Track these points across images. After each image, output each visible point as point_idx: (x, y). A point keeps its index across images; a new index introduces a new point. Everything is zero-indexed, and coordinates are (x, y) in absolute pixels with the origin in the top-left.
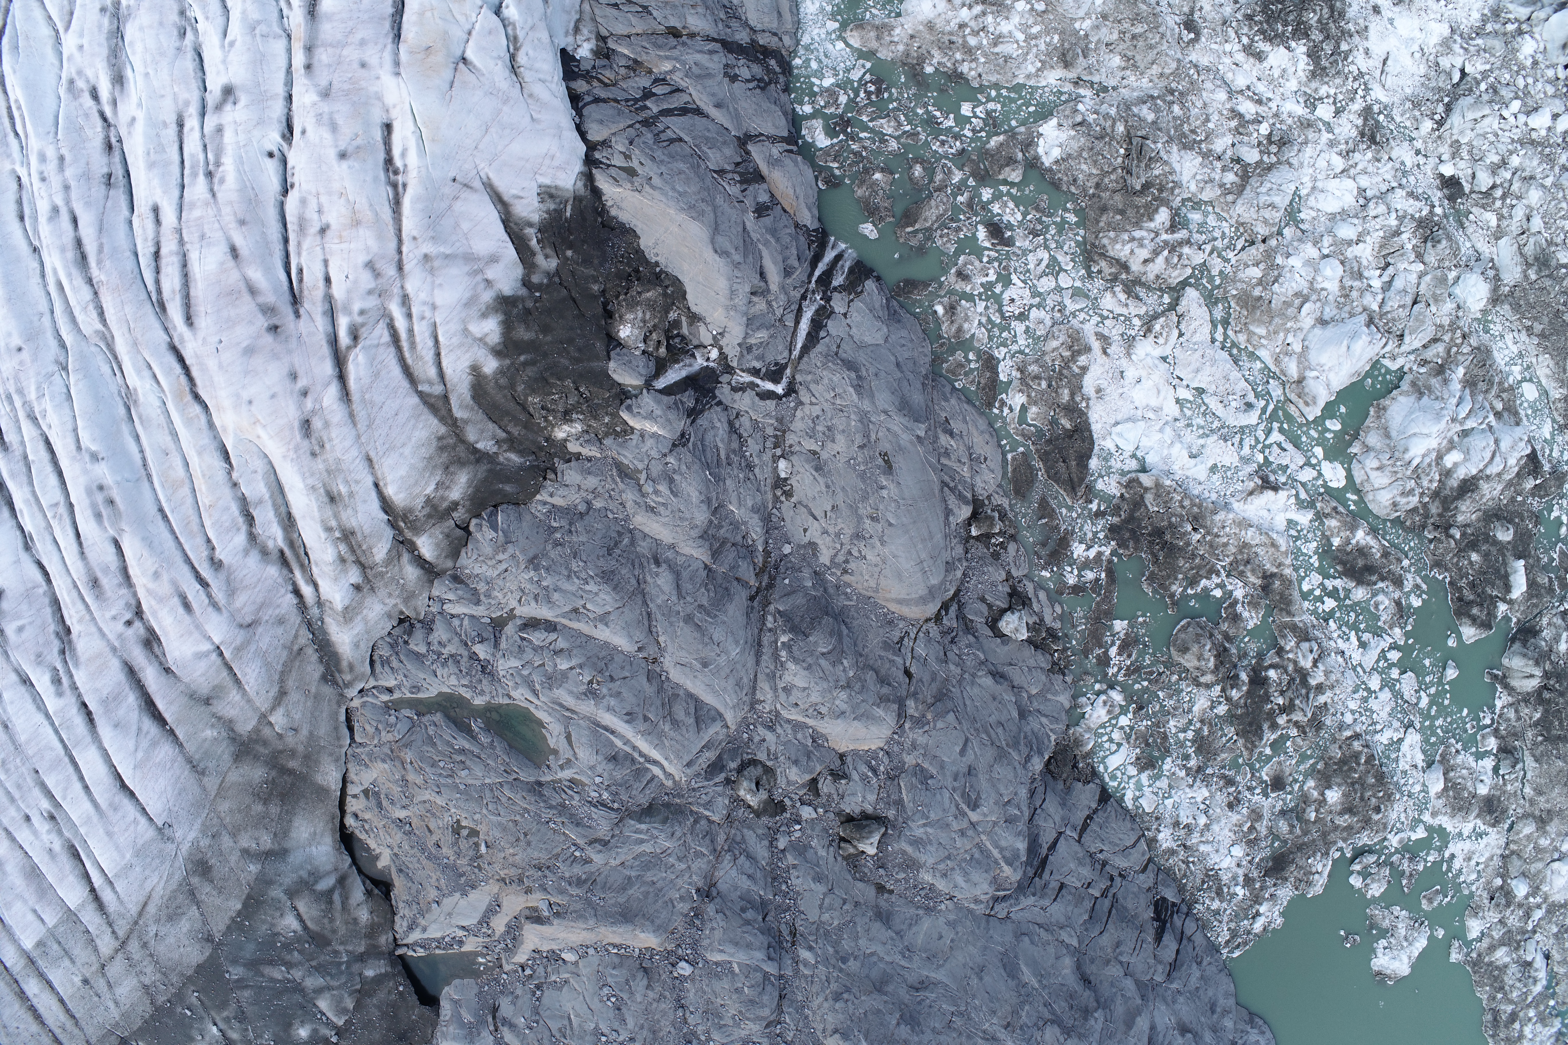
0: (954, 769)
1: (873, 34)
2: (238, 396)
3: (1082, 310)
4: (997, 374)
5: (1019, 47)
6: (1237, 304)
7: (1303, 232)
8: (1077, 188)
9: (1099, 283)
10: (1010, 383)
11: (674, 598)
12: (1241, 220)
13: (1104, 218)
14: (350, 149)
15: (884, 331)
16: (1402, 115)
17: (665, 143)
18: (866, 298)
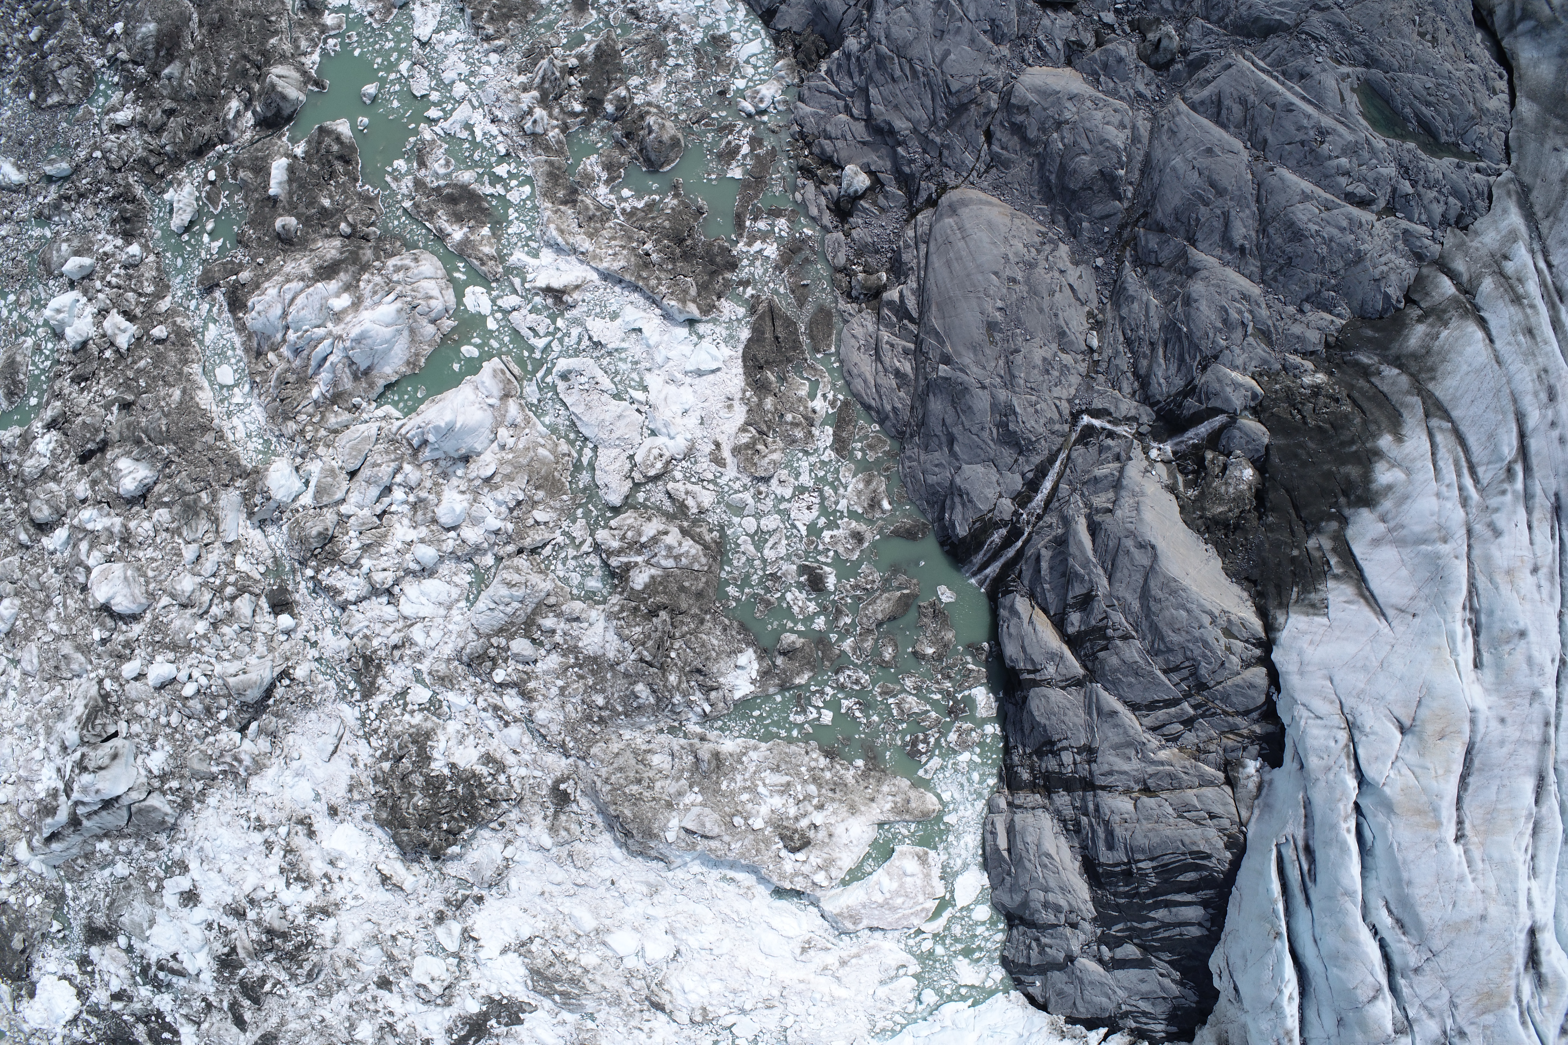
0: (958, 38)
1: (913, 805)
3: (736, 492)
4: (835, 434)
5: (763, 781)
6: (562, 486)
7: (472, 560)
8: (721, 623)
9: (713, 519)
10: (823, 424)
11: (1233, 213)
12: (543, 577)
13: (701, 585)
14: (1516, 640)
15: (958, 480)
16: (326, 688)
17: (1187, 664)
18: (972, 516)
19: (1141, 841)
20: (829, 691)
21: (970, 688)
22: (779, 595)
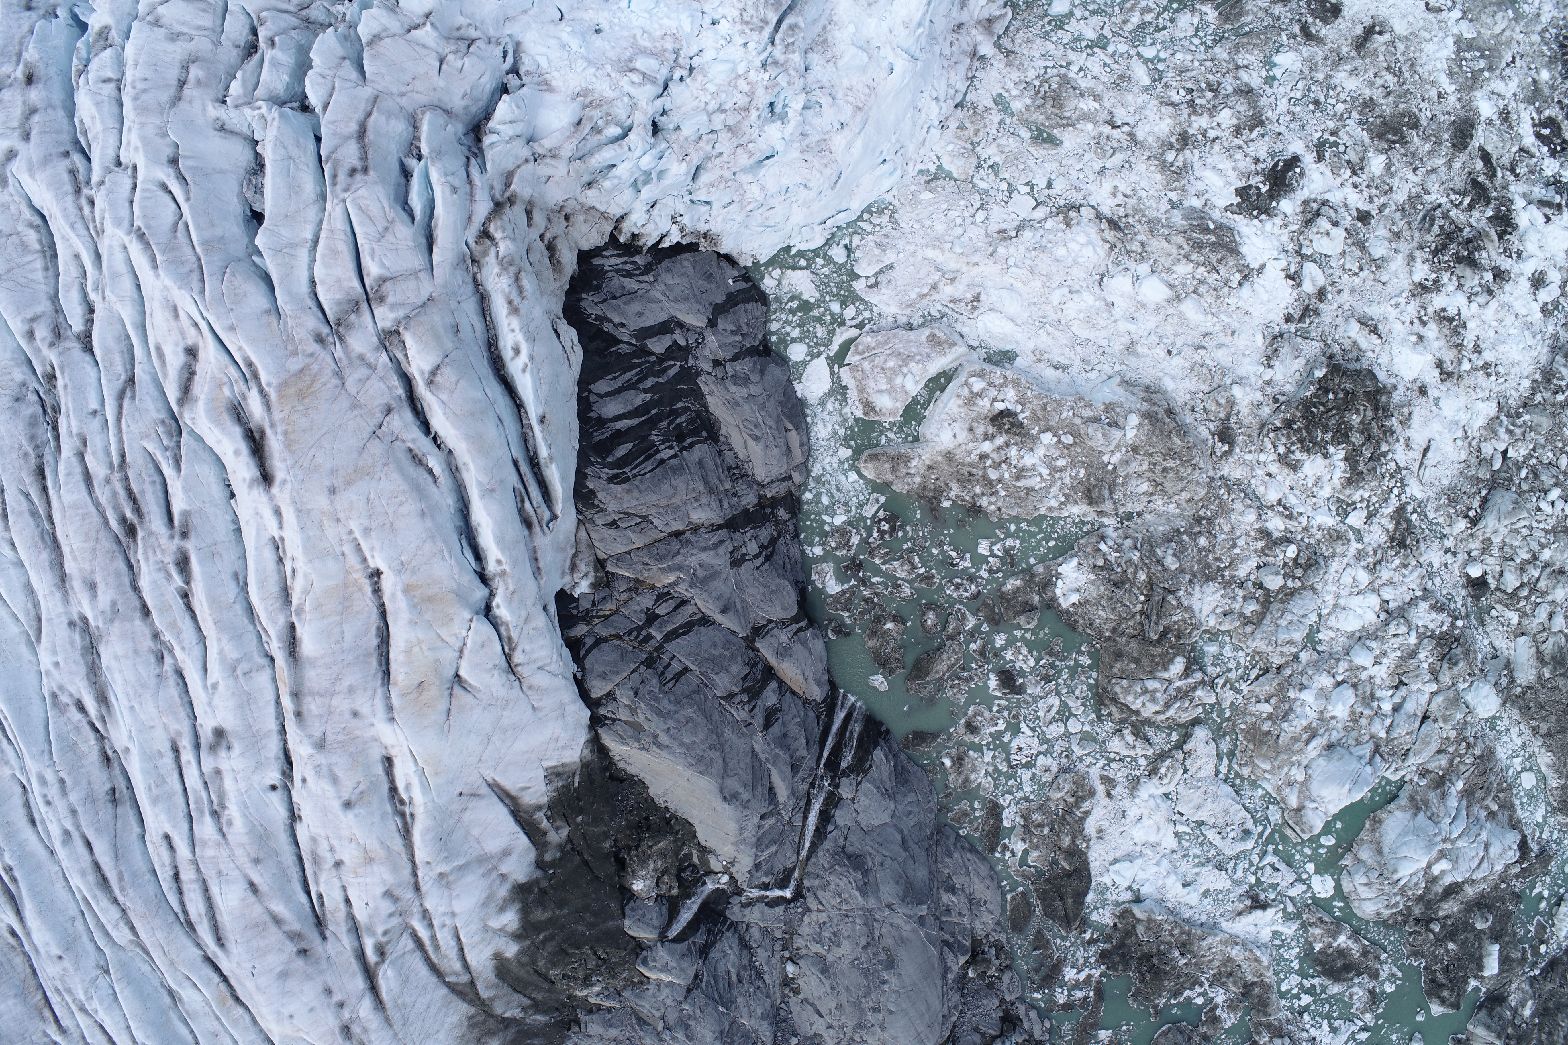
1: (888, 467)
2: (278, 1013)
3: (1089, 754)
4: (1001, 820)
5: (1043, 480)
6: (1245, 738)
7: (1319, 653)
8: (1094, 631)
9: (1108, 726)
10: (1013, 828)
12: (1257, 650)
13: (1118, 665)
14: (354, 798)
15: (892, 806)
16: (1436, 511)
17: (670, 685)
18: (874, 773)
19: (679, 482)
20: (984, 574)
21: (844, 592)
22: (1042, 663)
